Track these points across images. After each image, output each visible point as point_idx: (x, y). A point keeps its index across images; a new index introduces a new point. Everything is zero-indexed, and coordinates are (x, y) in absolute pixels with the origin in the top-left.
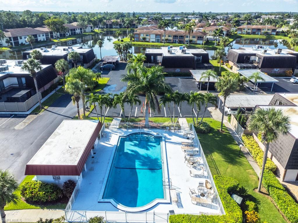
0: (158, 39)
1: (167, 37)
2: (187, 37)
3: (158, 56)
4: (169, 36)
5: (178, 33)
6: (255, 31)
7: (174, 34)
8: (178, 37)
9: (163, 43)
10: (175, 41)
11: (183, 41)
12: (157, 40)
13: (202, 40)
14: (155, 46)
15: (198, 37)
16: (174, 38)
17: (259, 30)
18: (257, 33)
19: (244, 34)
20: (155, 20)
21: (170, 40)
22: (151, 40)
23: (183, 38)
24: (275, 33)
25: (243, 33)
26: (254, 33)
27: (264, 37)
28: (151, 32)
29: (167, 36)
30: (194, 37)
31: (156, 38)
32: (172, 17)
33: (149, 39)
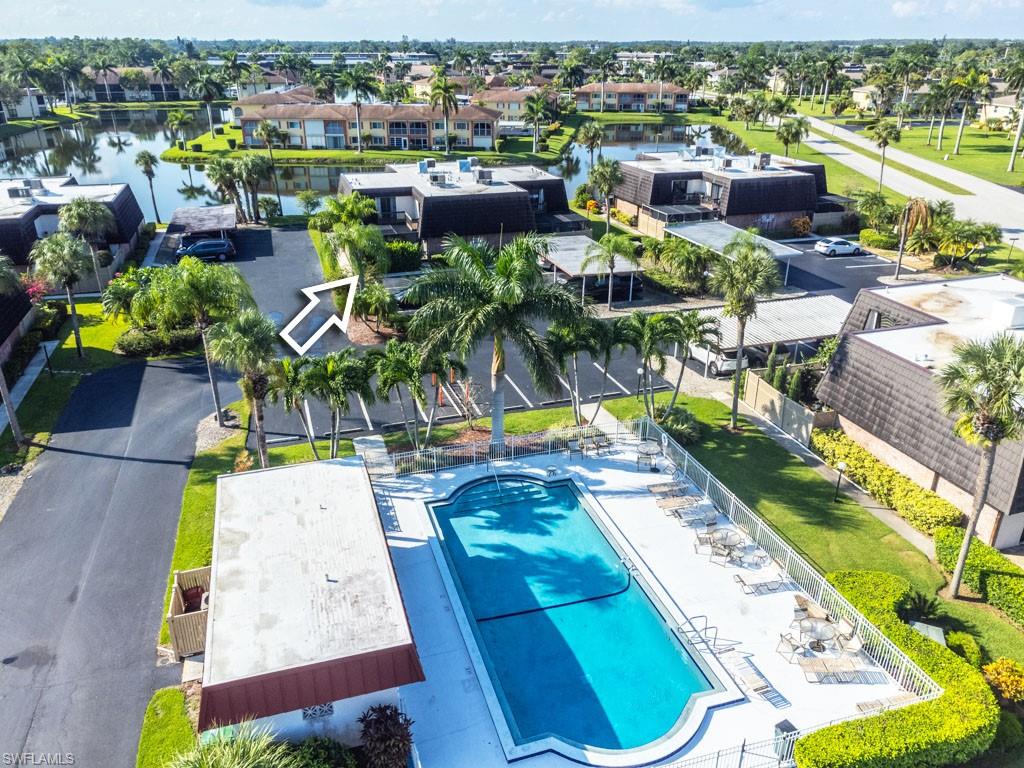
0: (335, 138)
1: (367, 130)
2: (438, 126)
3: (397, 198)
4: (374, 126)
5: (406, 114)
6: (628, 100)
7: (392, 118)
8: (408, 128)
9: (356, 148)
10: (399, 140)
11: (425, 141)
12: (331, 141)
13: (489, 133)
14: (328, 161)
15: (476, 126)
16: (391, 132)
17: (639, 96)
18: (634, 107)
19: (598, 111)
20: (291, 67)
21: (380, 139)
22: (310, 142)
23: (425, 131)
24: (684, 106)
25: (595, 107)
26: (625, 106)
27: (659, 119)
28: (306, 113)
29: (367, 125)
30: (461, 126)
31: (326, 133)
32: (336, 58)
33: (301, 137)
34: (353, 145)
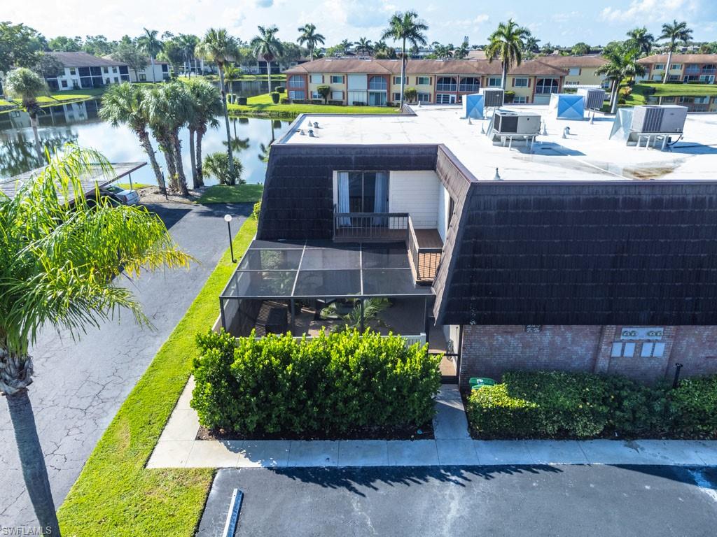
0: (377, 94)
1: (412, 86)
2: (493, 82)
3: (395, 177)
4: (421, 81)
5: (458, 69)
6: (696, 71)
7: (441, 72)
8: (458, 85)
9: (398, 105)
10: (446, 98)
12: (373, 98)
15: (540, 82)
16: (439, 88)
17: (710, 67)
18: (702, 77)
19: (661, 82)
21: (426, 96)
22: (352, 97)
23: (477, 88)
26: (691, 78)
28: (351, 68)
29: (412, 80)
30: (521, 83)
31: (368, 88)
33: (344, 93)
34: (396, 102)
